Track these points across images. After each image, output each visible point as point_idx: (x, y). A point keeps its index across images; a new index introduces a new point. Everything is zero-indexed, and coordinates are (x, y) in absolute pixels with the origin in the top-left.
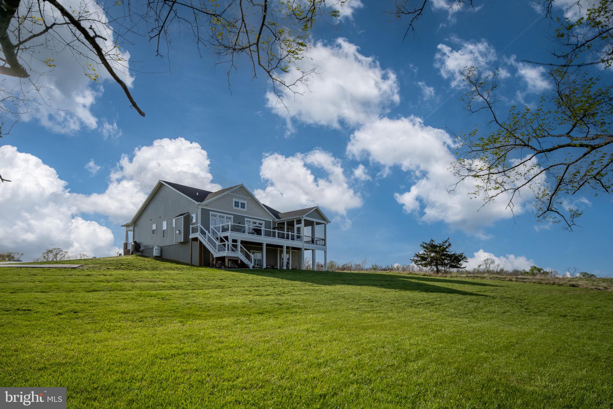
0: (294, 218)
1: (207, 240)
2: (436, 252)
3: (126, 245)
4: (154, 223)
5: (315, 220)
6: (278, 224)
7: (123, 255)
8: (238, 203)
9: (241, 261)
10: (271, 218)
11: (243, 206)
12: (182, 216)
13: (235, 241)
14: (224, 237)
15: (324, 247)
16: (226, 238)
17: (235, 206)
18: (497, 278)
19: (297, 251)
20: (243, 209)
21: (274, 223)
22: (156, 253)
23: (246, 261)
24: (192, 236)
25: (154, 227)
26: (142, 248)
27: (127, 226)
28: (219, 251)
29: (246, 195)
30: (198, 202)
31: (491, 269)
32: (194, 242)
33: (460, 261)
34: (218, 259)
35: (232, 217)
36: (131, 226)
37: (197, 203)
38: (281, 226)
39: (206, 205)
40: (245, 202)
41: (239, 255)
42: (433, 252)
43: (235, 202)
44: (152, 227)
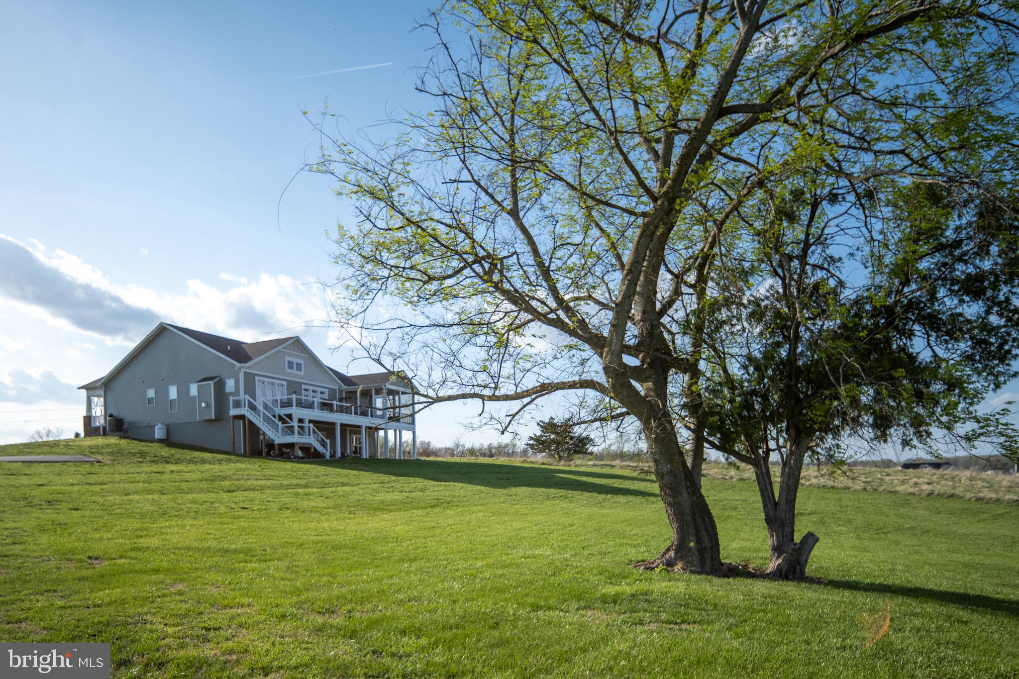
0: (373, 386)
1: (261, 419)
2: (557, 433)
3: (88, 420)
4: (150, 387)
5: (401, 389)
6: (346, 392)
7: (82, 435)
8: (292, 363)
9: (315, 449)
10: (337, 385)
11: (299, 368)
12: (211, 382)
13: (301, 421)
14: (286, 415)
15: (411, 426)
16: (290, 416)
17: (289, 367)
18: (629, 466)
19: (372, 431)
20: (298, 373)
21: (341, 391)
22: (159, 432)
23: (320, 449)
24: (233, 412)
25: (151, 393)
26: (125, 426)
27: (90, 388)
28: (283, 435)
29: (302, 352)
30: (240, 362)
31: (625, 449)
32: (236, 421)
33: (585, 444)
34: (281, 446)
35: (285, 383)
36: (100, 388)
37: (237, 364)
38: (350, 396)
39: (250, 367)
40: (301, 362)
41: (311, 440)
42: (553, 433)
43: (289, 362)
44: (145, 393)
